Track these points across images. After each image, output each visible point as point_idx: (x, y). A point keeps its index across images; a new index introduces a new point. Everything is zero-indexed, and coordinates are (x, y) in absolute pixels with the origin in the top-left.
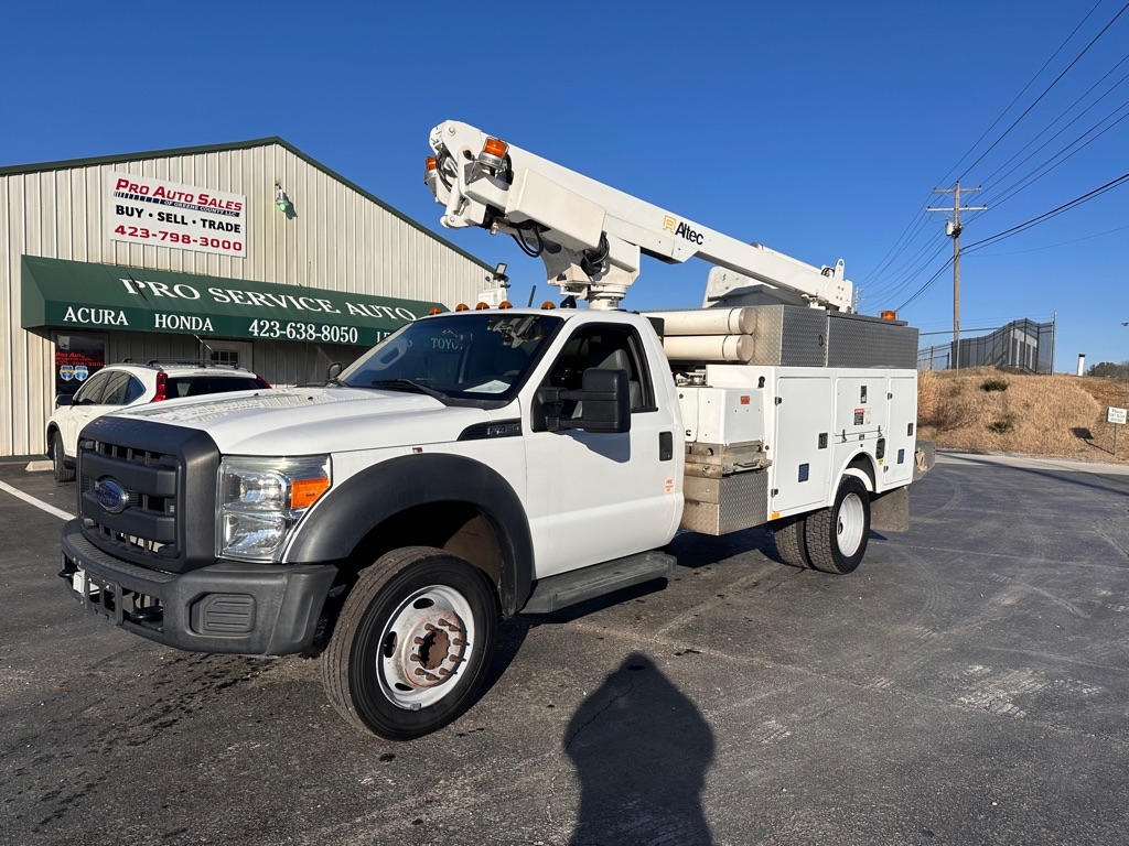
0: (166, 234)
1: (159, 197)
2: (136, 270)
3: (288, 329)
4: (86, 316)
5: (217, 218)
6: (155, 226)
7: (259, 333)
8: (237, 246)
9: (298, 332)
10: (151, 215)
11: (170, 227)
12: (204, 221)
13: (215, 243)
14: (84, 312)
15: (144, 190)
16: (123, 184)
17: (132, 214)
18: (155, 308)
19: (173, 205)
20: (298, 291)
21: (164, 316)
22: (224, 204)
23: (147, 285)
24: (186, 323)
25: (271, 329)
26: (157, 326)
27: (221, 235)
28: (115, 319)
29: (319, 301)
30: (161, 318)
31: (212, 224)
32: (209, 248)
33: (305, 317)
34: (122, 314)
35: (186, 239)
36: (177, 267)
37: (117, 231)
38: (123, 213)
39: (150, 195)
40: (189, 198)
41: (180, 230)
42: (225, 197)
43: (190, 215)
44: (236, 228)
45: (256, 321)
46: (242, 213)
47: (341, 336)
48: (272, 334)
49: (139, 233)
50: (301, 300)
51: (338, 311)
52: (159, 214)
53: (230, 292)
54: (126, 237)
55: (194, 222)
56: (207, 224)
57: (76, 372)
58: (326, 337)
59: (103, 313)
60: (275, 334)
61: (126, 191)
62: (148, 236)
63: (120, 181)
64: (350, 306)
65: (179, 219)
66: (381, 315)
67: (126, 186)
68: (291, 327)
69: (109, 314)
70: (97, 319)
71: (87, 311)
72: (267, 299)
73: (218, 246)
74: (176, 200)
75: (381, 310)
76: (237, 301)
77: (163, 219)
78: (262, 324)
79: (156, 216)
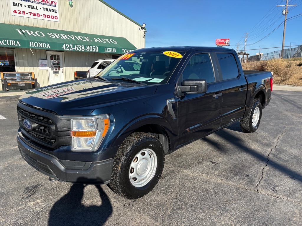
0: (31, 13)
2: (22, 26)
3: (76, 47)
4: (5, 43)
5: (49, 7)
6: (27, 10)
7: (66, 49)
8: (56, 18)
9: (79, 48)
10: (25, 6)
11: (33, 11)
12: (44, 8)
13: (48, 16)
14: (4, 41)
17: (19, 6)
18: (29, 40)
19: (32, 2)
20: (78, 34)
21: (33, 43)
22: (50, 2)
23: (26, 31)
24: (41, 45)
25: (70, 47)
26: (31, 46)
27: (50, 14)
28: (16, 43)
29: (85, 37)
30: (32, 43)
31: (47, 9)
32: (46, 18)
33: (81, 43)
34: (18, 42)
35: (38, 15)
36: (36, 25)
37: (14, 12)
38: (15, 5)
43: (39, 6)
44: (55, 11)
45: (64, 45)
46: (57, 5)
47: (93, 49)
48: (70, 49)
49: (22, 13)
50: (79, 37)
51: (91, 41)
52: (28, 6)
53: (55, 34)
54: (17, 14)
55: (40, 9)
56: (45, 9)
57: (5, 62)
58: (88, 50)
59: (11, 41)
60: (71, 49)
62: (25, 14)
64: (95, 39)
65: (35, 8)
66: (105, 42)
68: (76, 46)
69: (13, 42)
70: (9, 44)
71: (6, 41)
72: (68, 37)
73: (49, 18)
74: (33, 0)
75: (105, 40)
76: (58, 37)
77: (29, 8)
78: (67, 45)
79: (27, 7)
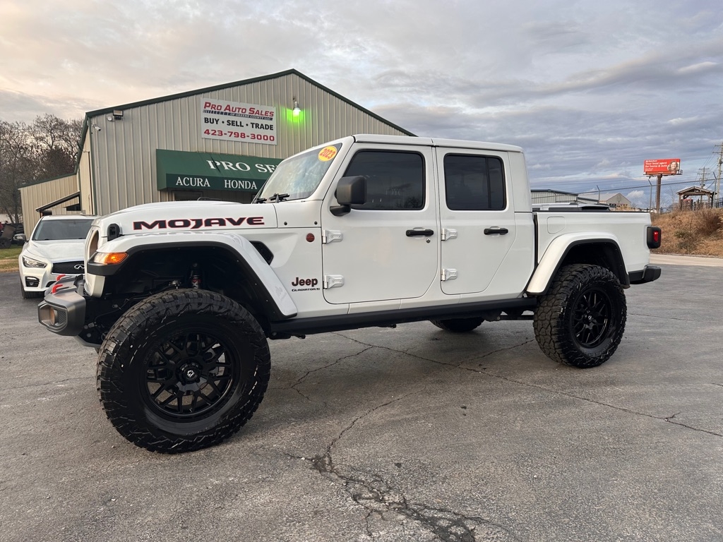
0: (232, 133)
1: (227, 111)
2: (215, 154)
4: (187, 182)
5: (260, 122)
6: (226, 128)
8: (272, 138)
10: (223, 122)
11: (234, 129)
12: (253, 124)
13: (259, 137)
14: (186, 179)
15: (219, 108)
16: (208, 105)
17: (213, 123)
18: (225, 176)
19: (235, 115)
21: (230, 181)
22: (263, 113)
23: (221, 163)
24: (242, 185)
26: (226, 186)
27: (262, 132)
28: (203, 183)
30: (228, 182)
31: (257, 126)
32: (256, 141)
34: (207, 180)
35: (243, 135)
36: (238, 152)
37: (205, 133)
38: (208, 122)
39: (222, 110)
40: (244, 111)
41: (239, 130)
42: (264, 109)
43: (245, 121)
44: (271, 127)
46: (274, 118)
49: (217, 133)
52: (228, 121)
53: (267, 166)
54: (210, 136)
55: (247, 125)
56: (254, 125)
59: (197, 180)
61: (209, 109)
62: (222, 135)
63: (206, 103)
65: (239, 124)
67: (209, 106)
69: (200, 180)
70: (193, 184)
71: (188, 179)
74: (237, 112)
77: (230, 125)
79: (226, 123)
